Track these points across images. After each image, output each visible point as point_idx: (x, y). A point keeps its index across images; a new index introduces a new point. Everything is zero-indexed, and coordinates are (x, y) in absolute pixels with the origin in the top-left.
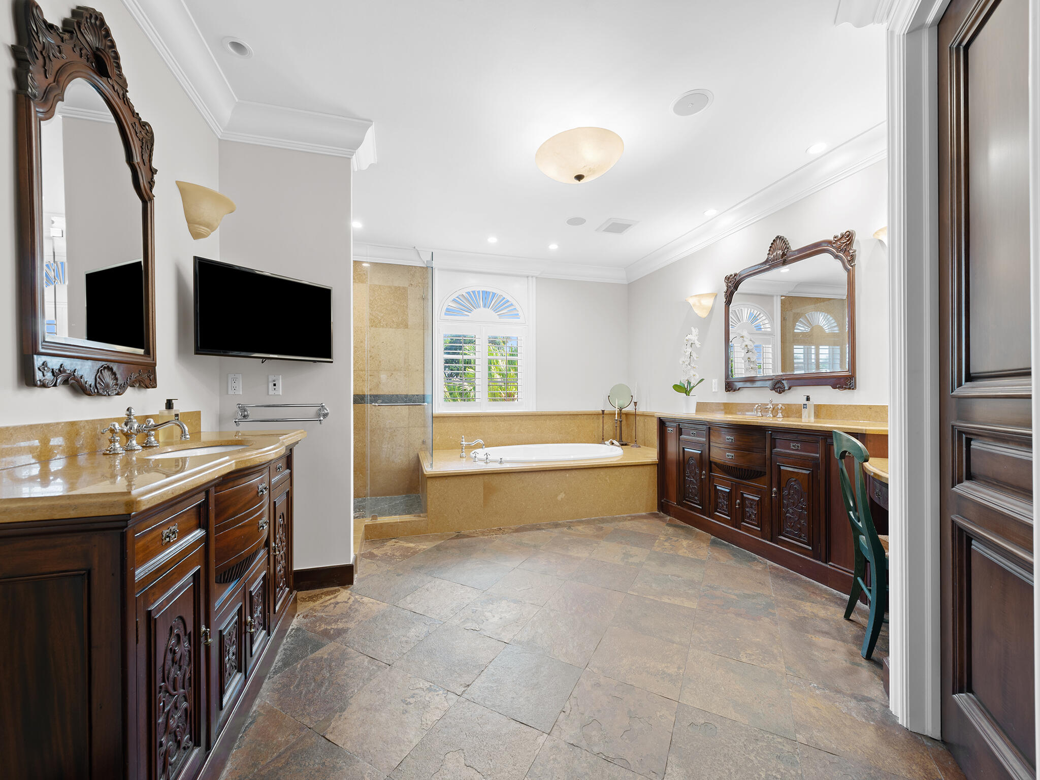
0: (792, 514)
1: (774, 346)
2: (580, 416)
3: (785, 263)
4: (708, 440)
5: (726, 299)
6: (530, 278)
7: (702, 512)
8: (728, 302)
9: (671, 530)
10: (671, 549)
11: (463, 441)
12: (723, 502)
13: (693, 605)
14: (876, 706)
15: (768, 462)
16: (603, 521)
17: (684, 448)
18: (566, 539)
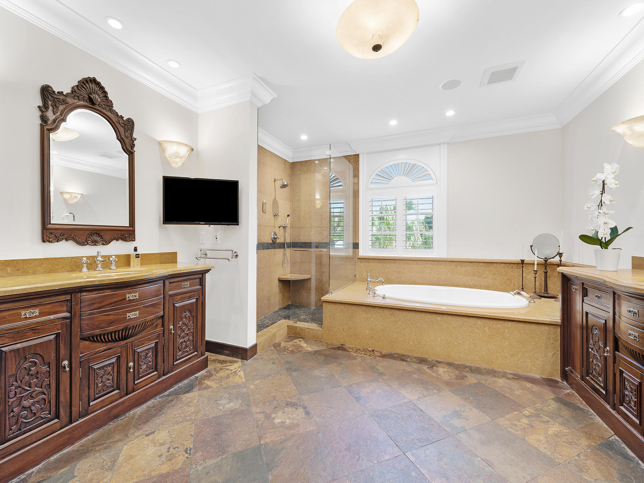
4: (612, 308)
6: (442, 145)
7: (606, 399)
11: (368, 278)
12: (630, 396)
17: (587, 313)
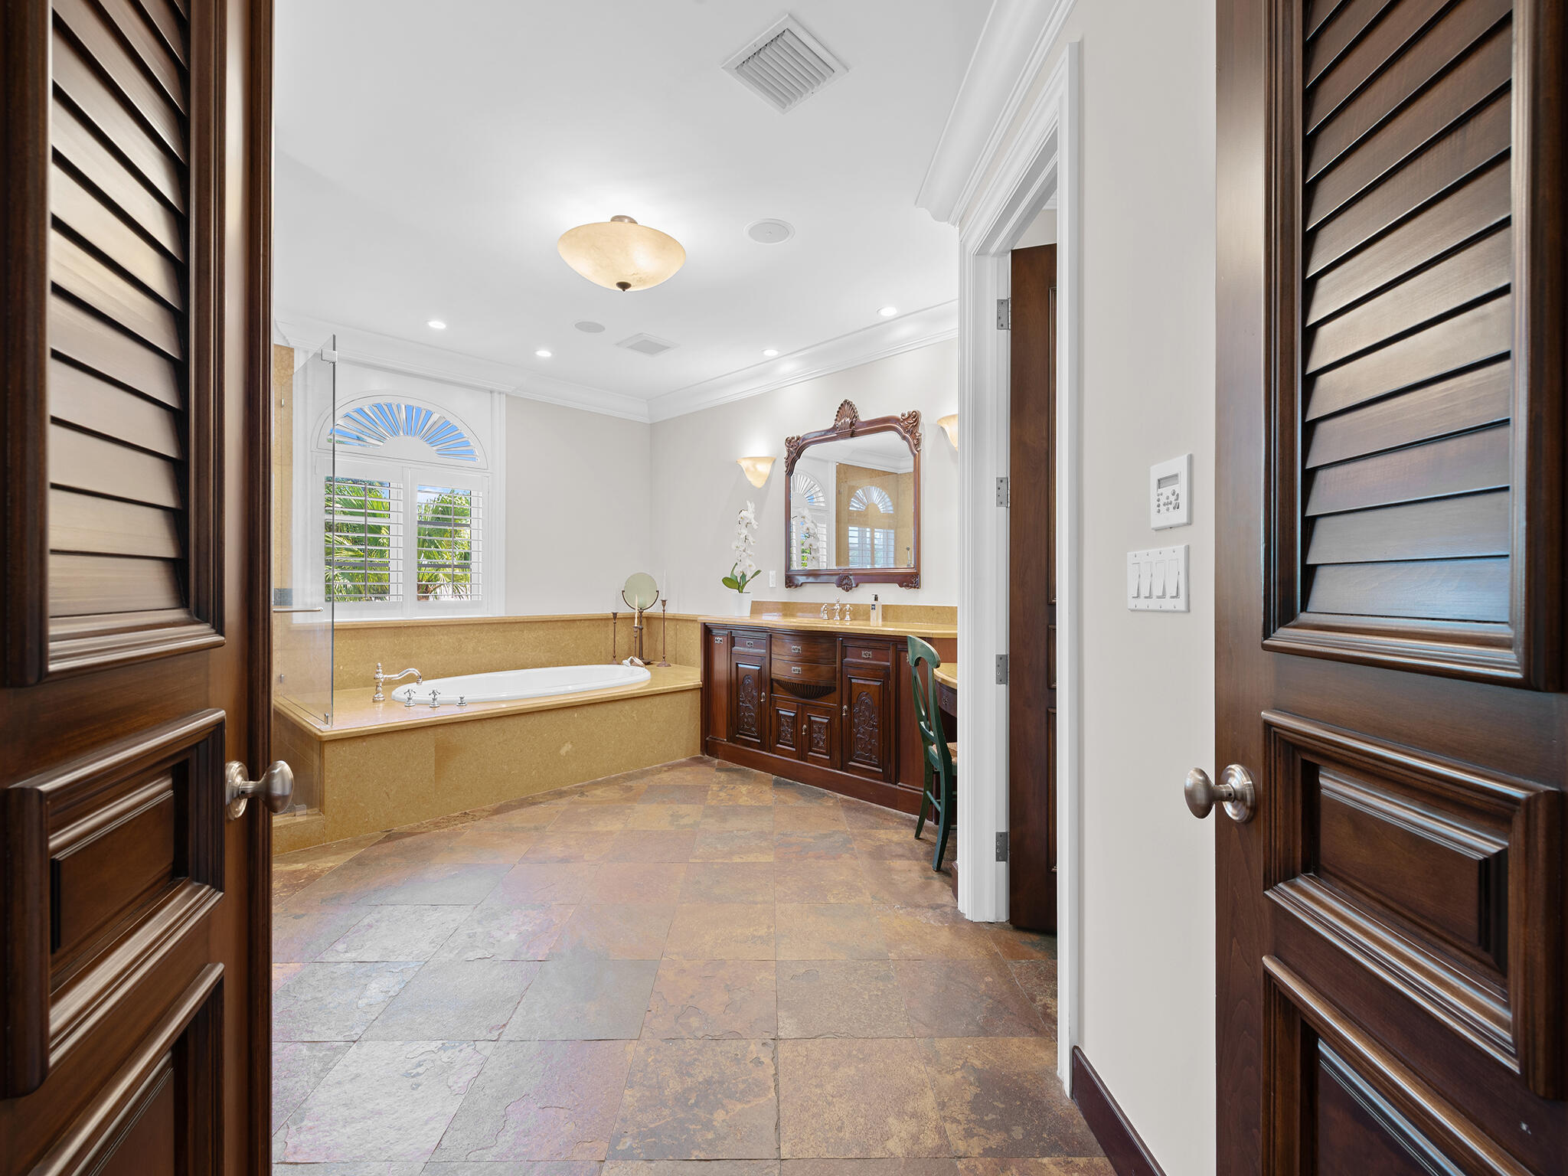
0: (863, 734)
1: (828, 525)
2: (578, 623)
3: (853, 435)
4: (769, 652)
5: (787, 467)
6: (496, 395)
7: (761, 746)
8: (790, 472)
9: (723, 776)
10: (729, 800)
11: (377, 673)
12: (786, 730)
13: (769, 858)
14: (948, 910)
15: (838, 675)
16: (629, 777)
17: (737, 664)
18: (582, 810)
